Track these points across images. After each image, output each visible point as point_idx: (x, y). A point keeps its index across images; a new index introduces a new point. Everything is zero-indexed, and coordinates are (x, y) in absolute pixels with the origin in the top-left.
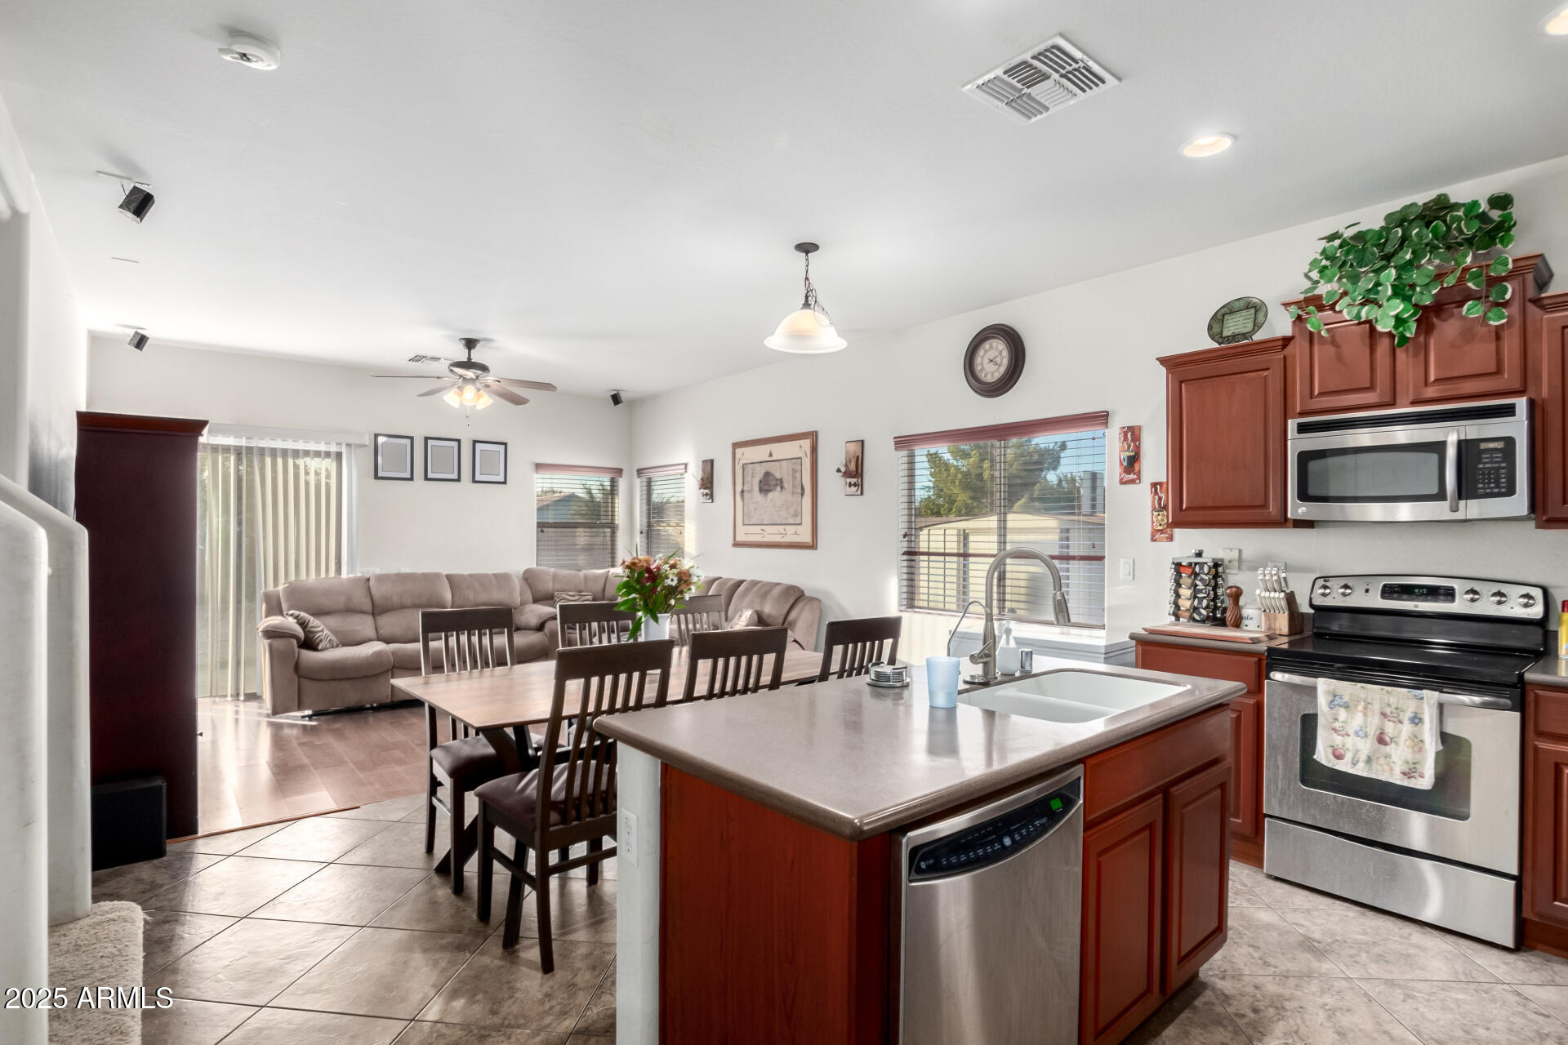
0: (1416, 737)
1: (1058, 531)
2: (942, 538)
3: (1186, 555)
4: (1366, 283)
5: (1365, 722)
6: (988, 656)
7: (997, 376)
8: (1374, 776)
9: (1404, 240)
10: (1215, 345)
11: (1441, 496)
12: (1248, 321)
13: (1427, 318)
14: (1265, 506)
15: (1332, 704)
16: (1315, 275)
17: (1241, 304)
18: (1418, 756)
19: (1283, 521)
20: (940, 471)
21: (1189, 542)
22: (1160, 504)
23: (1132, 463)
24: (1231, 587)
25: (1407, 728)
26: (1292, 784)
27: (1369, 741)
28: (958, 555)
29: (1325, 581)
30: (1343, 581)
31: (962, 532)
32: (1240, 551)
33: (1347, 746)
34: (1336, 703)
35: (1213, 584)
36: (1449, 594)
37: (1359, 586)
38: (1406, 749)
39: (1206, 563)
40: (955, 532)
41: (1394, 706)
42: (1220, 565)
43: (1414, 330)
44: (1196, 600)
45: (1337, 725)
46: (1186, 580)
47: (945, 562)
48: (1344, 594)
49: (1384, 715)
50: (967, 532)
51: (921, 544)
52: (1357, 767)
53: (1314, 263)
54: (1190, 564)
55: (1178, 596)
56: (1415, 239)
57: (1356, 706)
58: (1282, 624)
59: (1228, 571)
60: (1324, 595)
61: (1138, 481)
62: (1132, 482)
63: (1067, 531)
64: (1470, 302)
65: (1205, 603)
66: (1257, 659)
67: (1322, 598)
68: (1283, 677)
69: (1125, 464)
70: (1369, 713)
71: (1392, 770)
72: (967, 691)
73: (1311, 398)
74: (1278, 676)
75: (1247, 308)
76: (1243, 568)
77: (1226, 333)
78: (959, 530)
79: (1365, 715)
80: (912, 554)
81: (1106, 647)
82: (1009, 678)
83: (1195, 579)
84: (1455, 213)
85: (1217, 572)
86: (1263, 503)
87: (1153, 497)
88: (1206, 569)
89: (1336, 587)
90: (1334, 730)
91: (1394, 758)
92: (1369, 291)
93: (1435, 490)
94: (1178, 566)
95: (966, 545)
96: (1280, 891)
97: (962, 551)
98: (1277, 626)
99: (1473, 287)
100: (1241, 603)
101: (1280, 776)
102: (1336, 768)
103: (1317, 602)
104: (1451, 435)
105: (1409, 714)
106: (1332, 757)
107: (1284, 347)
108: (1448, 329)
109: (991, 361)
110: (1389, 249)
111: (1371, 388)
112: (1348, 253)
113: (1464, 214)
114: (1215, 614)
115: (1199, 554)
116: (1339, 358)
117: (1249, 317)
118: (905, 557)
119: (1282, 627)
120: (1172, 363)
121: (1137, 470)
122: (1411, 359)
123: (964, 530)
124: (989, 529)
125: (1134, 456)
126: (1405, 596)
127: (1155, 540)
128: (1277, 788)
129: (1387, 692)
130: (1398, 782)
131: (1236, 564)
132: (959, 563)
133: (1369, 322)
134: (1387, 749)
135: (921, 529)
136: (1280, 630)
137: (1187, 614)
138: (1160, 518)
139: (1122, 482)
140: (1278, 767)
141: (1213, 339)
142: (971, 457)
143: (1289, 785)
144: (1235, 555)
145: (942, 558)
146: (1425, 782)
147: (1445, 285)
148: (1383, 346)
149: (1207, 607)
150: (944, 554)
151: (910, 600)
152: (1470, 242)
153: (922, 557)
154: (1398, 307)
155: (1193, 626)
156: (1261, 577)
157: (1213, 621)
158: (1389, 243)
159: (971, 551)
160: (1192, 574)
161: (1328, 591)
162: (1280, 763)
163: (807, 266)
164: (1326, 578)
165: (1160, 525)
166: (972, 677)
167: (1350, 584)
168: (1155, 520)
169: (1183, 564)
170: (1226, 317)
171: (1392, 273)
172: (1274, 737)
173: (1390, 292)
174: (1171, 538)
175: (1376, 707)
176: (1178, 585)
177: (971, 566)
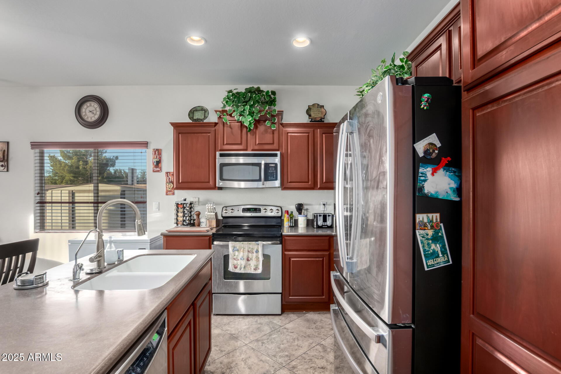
0: (257, 257)
1: (120, 191)
2: (60, 195)
3: (180, 200)
4: (241, 109)
5: (243, 255)
6: (100, 256)
7: (94, 119)
8: (246, 272)
9: (251, 97)
10: (191, 121)
11: (260, 180)
12: (202, 115)
13: (256, 124)
14: (209, 182)
15: (233, 251)
16: (224, 102)
17: (200, 108)
18: (258, 263)
19: (214, 187)
20: (56, 164)
21: (181, 195)
22: (169, 180)
23: (158, 164)
24: (197, 212)
25: (255, 254)
26: (221, 280)
27: (244, 261)
28: (69, 203)
29: (226, 208)
30: (231, 208)
31: (71, 192)
32: (199, 198)
33: (238, 264)
34: (235, 250)
35: (190, 211)
36: (259, 210)
37: (235, 208)
38: (255, 261)
39: (188, 203)
40: (67, 192)
41: (251, 248)
42: (192, 204)
43: (253, 127)
44: (185, 217)
45: (235, 257)
46: (181, 210)
47: (61, 206)
48: (232, 212)
49: (248, 251)
50: (74, 191)
51: (48, 198)
52: (241, 270)
53: (225, 99)
54: (182, 204)
55: (177, 216)
56: (254, 98)
57: (241, 250)
58: (214, 224)
59: (194, 206)
60: (226, 213)
61: (160, 171)
62: (158, 171)
63: (124, 191)
64: (268, 121)
65: (188, 218)
66: (209, 238)
67: (225, 214)
68: (217, 243)
69: (155, 164)
70: (244, 252)
71: (251, 269)
72: (89, 279)
73: (223, 145)
74: (215, 243)
75: (202, 110)
76: (200, 204)
77: (195, 118)
78: (69, 191)
79: (243, 252)
80: (42, 203)
81: (151, 240)
82: (112, 266)
83: (184, 209)
84: (263, 93)
85: (191, 206)
86: (208, 181)
87: (167, 177)
88: (188, 205)
89: (229, 209)
90: (234, 259)
91: (252, 265)
92: (242, 111)
93: (258, 178)
94: (177, 205)
95: (73, 197)
96: (219, 319)
97: (71, 201)
98: (212, 225)
99: (268, 117)
100: (200, 217)
101: (217, 278)
102: (235, 272)
103: (223, 215)
104: (263, 161)
105: (255, 250)
106: (234, 268)
107: (215, 126)
108: (261, 128)
109: (91, 112)
110: (247, 99)
111: (241, 144)
112: (235, 98)
113: (266, 94)
114: (191, 222)
115: (185, 200)
116: (232, 133)
117: (202, 113)
118: (39, 205)
119: (214, 225)
120: (176, 126)
121: (160, 167)
122: (252, 136)
123: (72, 191)
124: (89, 190)
125: (159, 161)
126: (249, 212)
127: (168, 195)
128: (216, 283)
129: (249, 244)
130: (253, 273)
131: (197, 203)
132: (69, 207)
133: (241, 122)
134: (250, 262)
135: (47, 190)
136: (213, 226)
137: (181, 223)
138: (169, 186)
139: (154, 171)
140: (216, 275)
141: (190, 119)
142: (73, 159)
143: (220, 281)
144: (197, 200)
145: (60, 205)
146: (259, 271)
147: (262, 115)
148: (244, 130)
149: (188, 220)
150: (61, 203)
151: (41, 226)
152: (267, 103)
153: (47, 205)
154: (250, 118)
155: (183, 228)
156: (207, 208)
157: (190, 225)
158: (246, 97)
159: (76, 201)
160: (183, 207)
161: (227, 211)
162: (217, 274)
164: (226, 207)
165: (170, 189)
166: (92, 270)
167: (233, 209)
168: (167, 187)
169: (179, 204)
170: (195, 112)
171: (248, 107)
172: (215, 265)
173: (248, 113)
174: (173, 194)
175: (246, 249)
176: (178, 212)
177: (76, 208)
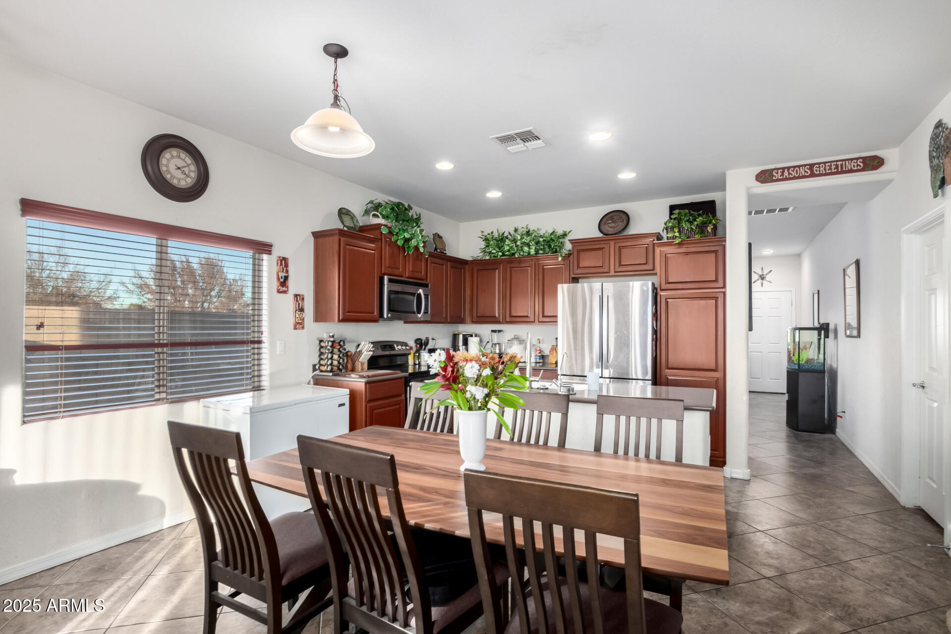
7: (184, 184)
12: (350, 221)
14: (374, 313)
23: (285, 281)
24: (348, 352)
36: (394, 347)
46: (335, 350)
61: (287, 292)
62: (284, 292)
69: (281, 280)
73: (386, 268)
77: (345, 224)
87: (296, 302)
109: (179, 168)
111: (399, 269)
116: (393, 254)
121: (287, 285)
122: (407, 261)
125: (285, 277)
127: (295, 329)
137: (336, 368)
139: (277, 292)
148: (402, 254)
163: (335, 75)
170: (342, 215)
174: (303, 328)
